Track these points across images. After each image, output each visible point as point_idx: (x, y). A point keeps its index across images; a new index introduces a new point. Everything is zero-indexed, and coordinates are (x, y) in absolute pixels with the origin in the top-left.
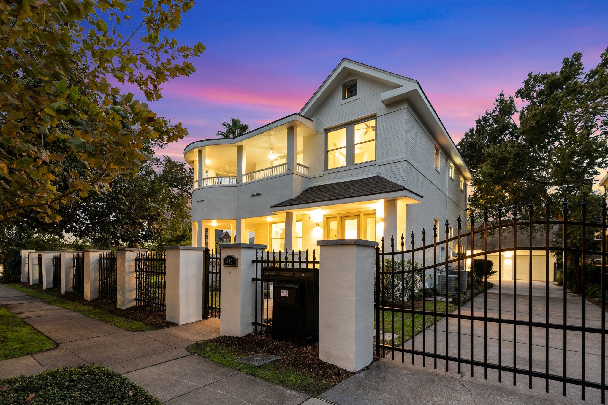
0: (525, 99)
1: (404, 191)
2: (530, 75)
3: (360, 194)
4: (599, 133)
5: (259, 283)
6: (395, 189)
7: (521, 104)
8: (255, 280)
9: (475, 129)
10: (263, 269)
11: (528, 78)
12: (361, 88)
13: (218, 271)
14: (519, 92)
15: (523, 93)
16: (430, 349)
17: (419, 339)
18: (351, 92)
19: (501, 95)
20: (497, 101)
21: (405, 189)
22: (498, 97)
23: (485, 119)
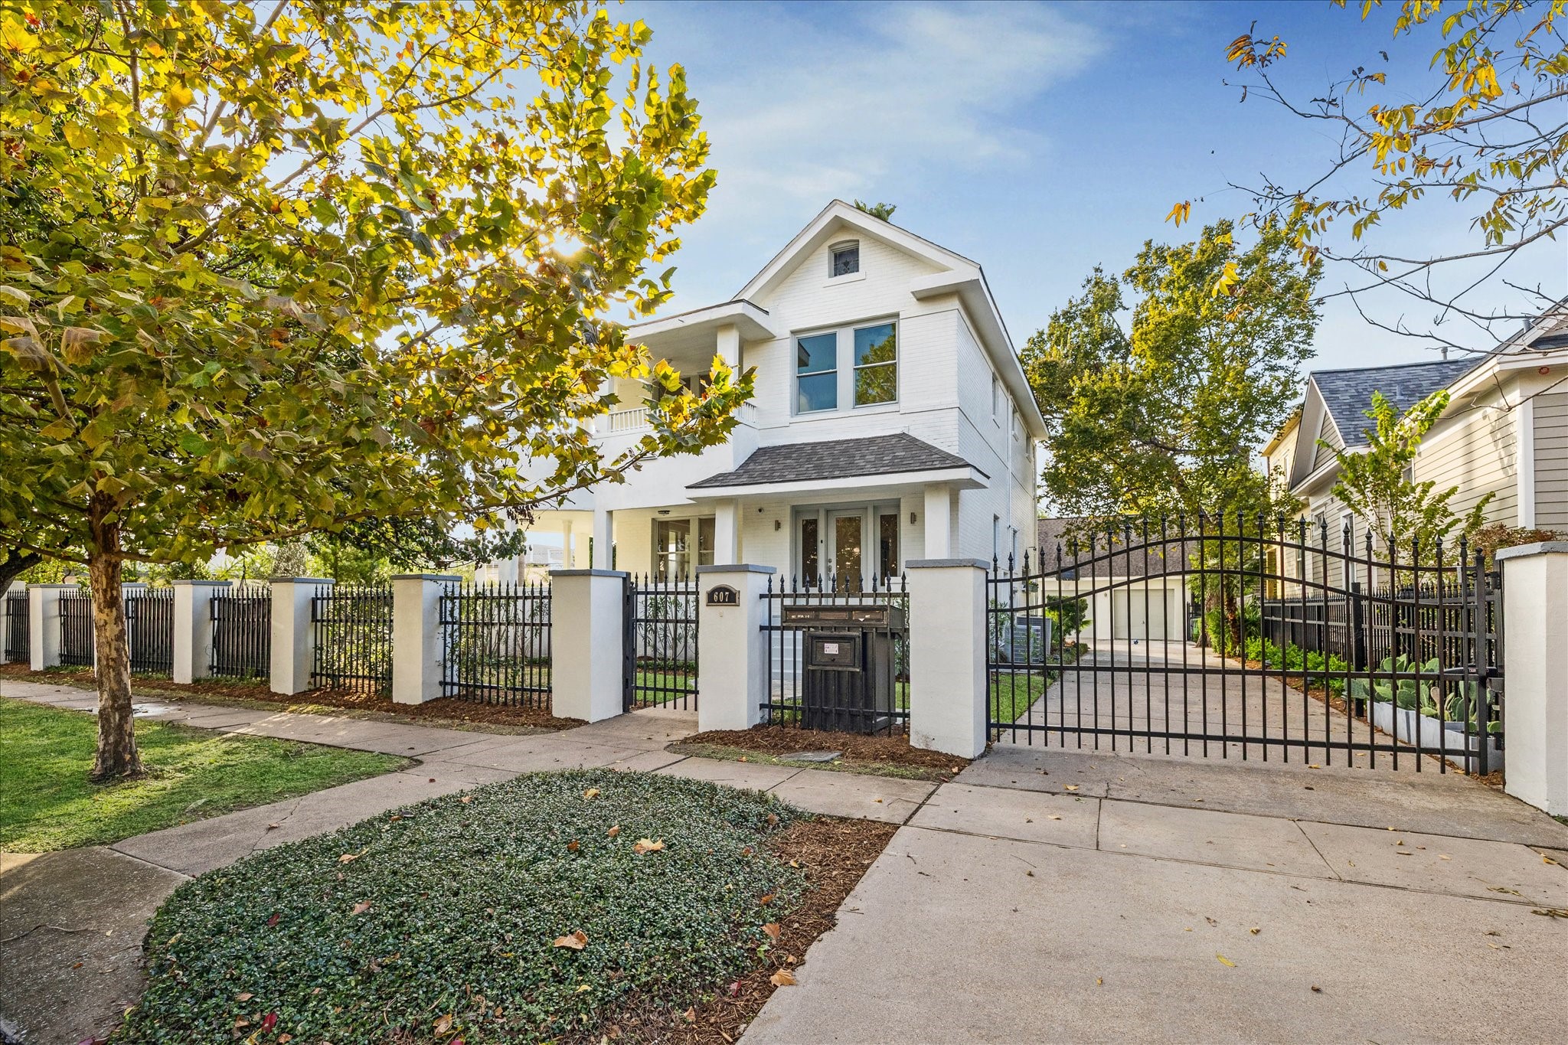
0: (1140, 289)
1: (968, 469)
2: (1149, 244)
3: (882, 470)
4: (1260, 367)
5: (776, 635)
6: (948, 463)
7: (1132, 296)
8: (767, 628)
9: (1046, 331)
10: (786, 609)
11: (1144, 249)
12: (867, 256)
13: (692, 616)
14: (1131, 275)
15: (1136, 276)
16: (1054, 721)
17: (1038, 707)
18: (846, 264)
19: (1097, 270)
20: (1089, 281)
21: (968, 465)
22: (1092, 274)
23: (1068, 316)
